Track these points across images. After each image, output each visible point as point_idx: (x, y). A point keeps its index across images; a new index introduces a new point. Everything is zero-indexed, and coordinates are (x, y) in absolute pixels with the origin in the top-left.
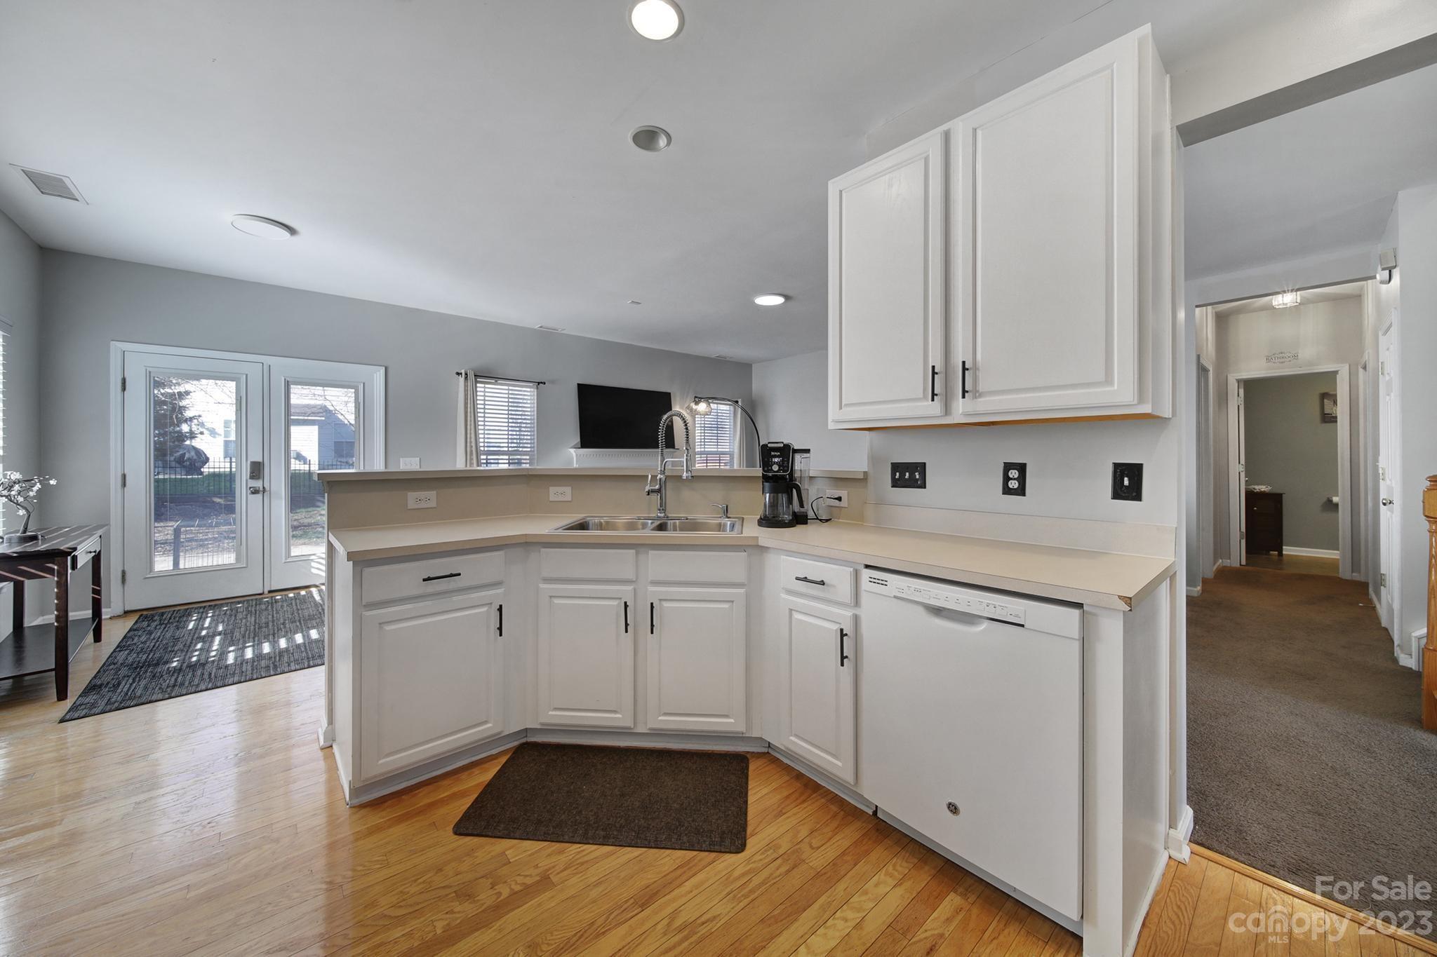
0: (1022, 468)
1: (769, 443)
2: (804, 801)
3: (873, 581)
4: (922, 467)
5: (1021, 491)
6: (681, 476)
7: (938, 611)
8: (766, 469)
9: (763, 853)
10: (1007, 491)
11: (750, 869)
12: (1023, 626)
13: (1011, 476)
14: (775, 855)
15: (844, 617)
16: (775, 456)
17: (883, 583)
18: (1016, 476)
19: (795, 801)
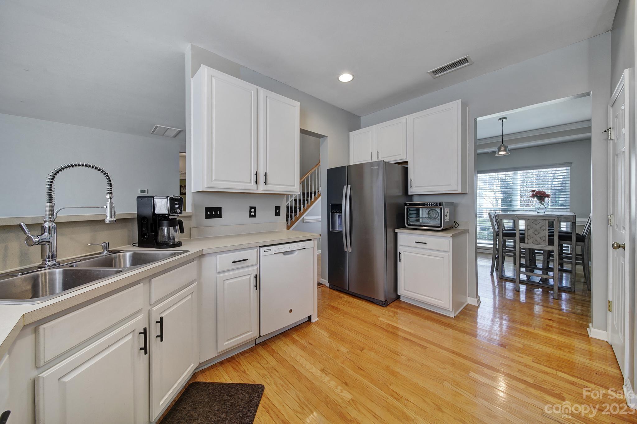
0: (254, 208)
1: (173, 196)
2: (239, 363)
3: (265, 251)
4: (220, 209)
5: (254, 216)
6: (103, 221)
7: (284, 253)
8: (172, 212)
9: (267, 379)
10: (251, 216)
11: (274, 384)
12: (305, 248)
13: (252, 211)
14: (269, 375)
15: (253, 270)
16: (176, 204)
17: (269, 250)
18: (253, 211)
19: (238, 366)
